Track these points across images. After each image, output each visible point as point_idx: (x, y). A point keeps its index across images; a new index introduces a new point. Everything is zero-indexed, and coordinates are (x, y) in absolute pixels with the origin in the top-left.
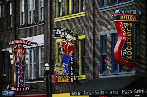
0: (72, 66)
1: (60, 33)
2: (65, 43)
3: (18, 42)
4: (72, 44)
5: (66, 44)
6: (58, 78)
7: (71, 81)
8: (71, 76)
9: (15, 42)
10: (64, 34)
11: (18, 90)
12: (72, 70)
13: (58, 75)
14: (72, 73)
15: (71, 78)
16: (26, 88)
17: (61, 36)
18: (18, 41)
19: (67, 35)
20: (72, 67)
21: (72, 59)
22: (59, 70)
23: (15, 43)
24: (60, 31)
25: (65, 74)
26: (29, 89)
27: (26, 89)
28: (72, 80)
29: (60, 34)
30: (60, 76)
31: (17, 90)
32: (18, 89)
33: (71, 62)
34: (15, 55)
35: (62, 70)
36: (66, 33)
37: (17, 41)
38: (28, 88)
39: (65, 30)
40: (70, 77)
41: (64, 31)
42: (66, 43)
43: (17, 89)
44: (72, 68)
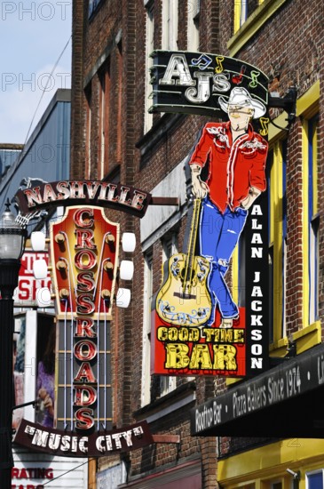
0: (257, 275)
1: (186, 80)
2: (215, 136)
3: (77, 193)
4: (261, 146)
5: (224, 144)
6: (168, 341)
7: (254, 360)
8: (253, 332)
9: (57, 192)
10: (211, 83)
11: (68, 446)
12: (260, 295)
13: (169, 326)
14: (257, 313)
15: (249, 342)
16: (116, 436)
17: (191, 99)
18: (77, 186)
19: (228, 93)
20: (257, 279)
21: (257, 231)
22: (176, 294)
23: (60, 198)
24: (188, 71)
25: (210, 320)
26: (129, 443)
27: (113, 441)
28: (257, 357)
29: (184, 88)
30: (179, 328)
31: (62, 448)
32: (70, 443)
33: (254, 250)
34: (57, 259)
35: (194, 297)
36: (222, 83)
37: (69, 188)
38: (127, 435)
39: (214, 64)
40: (247, 335)
41: (206, 70)
42: (224, 138)
43: (61, 443)
44: (257, 284)
